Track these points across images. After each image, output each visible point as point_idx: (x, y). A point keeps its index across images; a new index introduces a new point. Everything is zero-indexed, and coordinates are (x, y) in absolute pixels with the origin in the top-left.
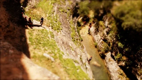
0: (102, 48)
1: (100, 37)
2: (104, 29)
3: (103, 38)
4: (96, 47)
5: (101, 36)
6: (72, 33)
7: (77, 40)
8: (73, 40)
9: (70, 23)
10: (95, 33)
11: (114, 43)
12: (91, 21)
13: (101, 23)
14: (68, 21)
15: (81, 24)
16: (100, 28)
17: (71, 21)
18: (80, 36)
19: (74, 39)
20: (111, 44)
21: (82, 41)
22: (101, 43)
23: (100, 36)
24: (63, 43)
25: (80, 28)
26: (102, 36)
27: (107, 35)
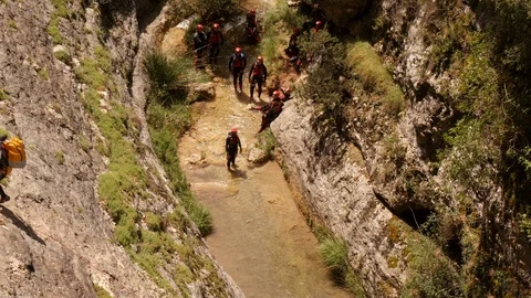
0: (393, 282)
1: (364, 188)
2: (395, 113)
3: (390, 196)
4: (337, 276)
5: (373, 178)
6: (108, 171)
7: (160, 228)
8: (124, 230)
9: (78, 78)
12: (274, 46)
13: (364, 56)
14: (67, 61)
15: (182, 79)
16: (363, 108)
17: (93, 60)
18: (182, 189)
19: (128, 219)
20: (471, 237)
21: (206, 231)
22: (377, 241)
23: (364, 180)
24: (31, 268)
25: (176, 115)
26: (388, 178)
27: (425, 167)
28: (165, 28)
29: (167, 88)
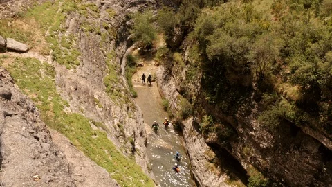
0: (177, 110)
1: (174, 87)
2: (182, 69)
3: (179, 89)
4: (165, 109)
5: (176, 85)
6: (107, 76)
7: (119, 91)
8: (108, 89)
9: (105, 56)
10: (165, 79)
11: (198, 96)
12: (159, 54)
13: (177, 56)
14: (102, 51)
15: (135, 61)
16: (175, 68)
17: (110, 52)
19: (110, 87)
20: (194, 97)
21: (135, 96)
22: (175, 100)
23: (174, 85)
25: (132, 69)
26: (179, 84)
27: (186, 82)
28: (134, 49)
29: (131, 62)
